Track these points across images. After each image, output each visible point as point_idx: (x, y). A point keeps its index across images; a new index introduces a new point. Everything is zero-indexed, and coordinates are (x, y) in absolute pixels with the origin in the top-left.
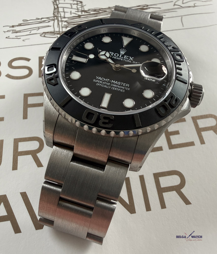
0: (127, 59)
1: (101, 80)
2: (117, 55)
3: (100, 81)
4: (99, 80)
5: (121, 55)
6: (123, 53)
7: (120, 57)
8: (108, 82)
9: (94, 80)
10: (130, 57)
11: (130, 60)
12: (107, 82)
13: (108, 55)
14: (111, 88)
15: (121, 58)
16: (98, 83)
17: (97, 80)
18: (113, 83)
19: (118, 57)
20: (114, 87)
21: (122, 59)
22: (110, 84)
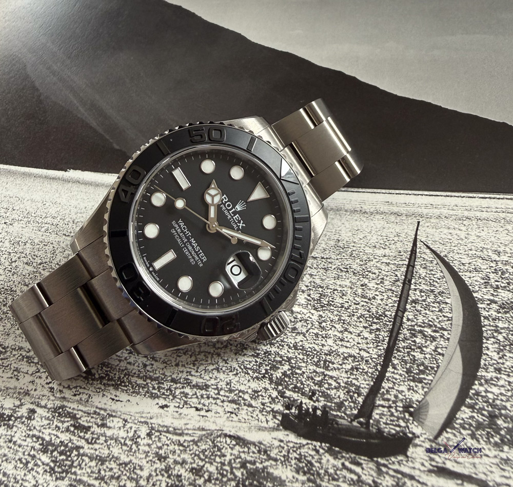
0: (235, 222)
1: (181, 228)
2: (229, 206)
3: (179, 228)
4: (180, 226)
5: (234, 210)
6: (239, 209)
7: (231, 212)
8: (187, 238)
9: (174, 222)
10: (242, 222)
11: (237, 226)
12: (185, 235)
13: (217, 200)
14: (183, 247)
15: (230, 215)
16: (175, 230)
17: (178, 224)
18: (191, 243)
19: (229, 210)
20: (187, 248)
21: (229, 217)
22: (186, 242)
